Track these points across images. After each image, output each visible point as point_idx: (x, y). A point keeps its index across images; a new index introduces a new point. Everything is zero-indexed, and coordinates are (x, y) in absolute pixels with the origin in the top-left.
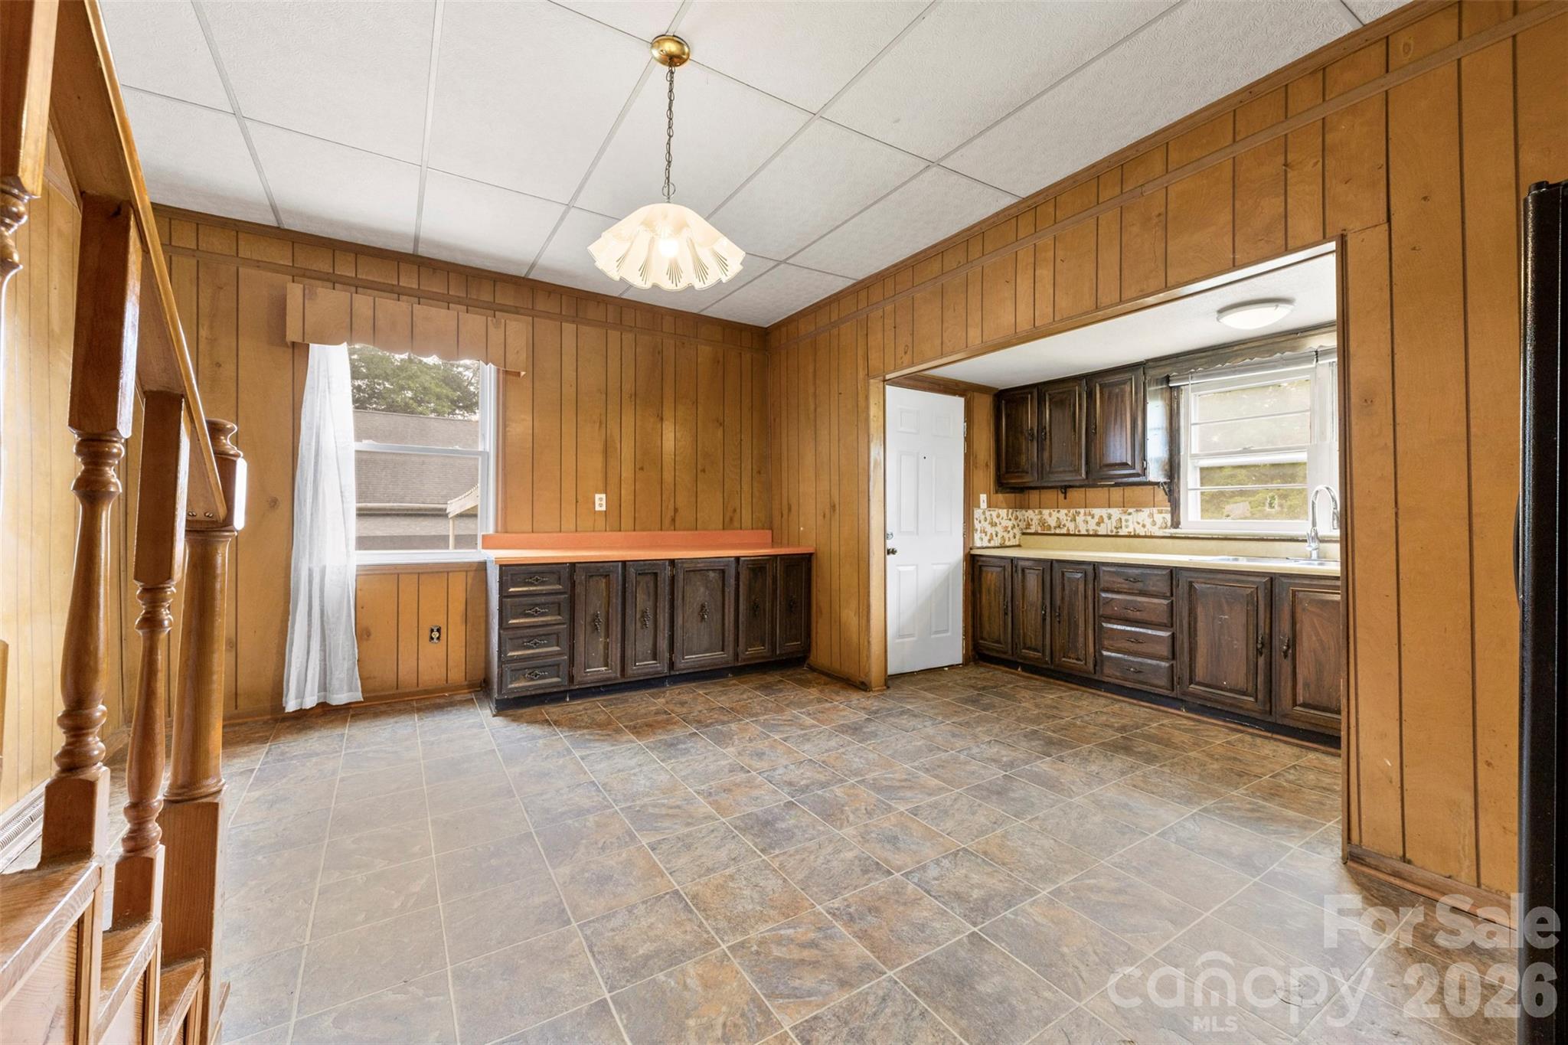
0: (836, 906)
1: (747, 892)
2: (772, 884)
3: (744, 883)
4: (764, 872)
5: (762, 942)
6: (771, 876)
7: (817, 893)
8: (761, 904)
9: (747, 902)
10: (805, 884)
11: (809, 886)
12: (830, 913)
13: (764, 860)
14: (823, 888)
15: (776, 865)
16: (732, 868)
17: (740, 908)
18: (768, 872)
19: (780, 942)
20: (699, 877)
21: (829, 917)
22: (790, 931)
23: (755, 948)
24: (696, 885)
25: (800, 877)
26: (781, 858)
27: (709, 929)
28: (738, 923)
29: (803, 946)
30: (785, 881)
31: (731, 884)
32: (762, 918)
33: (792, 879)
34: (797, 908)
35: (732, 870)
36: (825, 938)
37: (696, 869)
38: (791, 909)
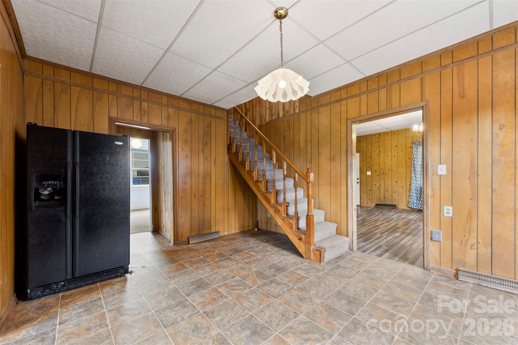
0: (225, 299)
1: (253, 300)
2: (246, 304)
3: (255, 303)
4: (249, 307)
5: (246, 289)
6: (247, 306)
7: (231, 302)
8: (248, 297)
9: (252, 297)
10: (235, 305)
11: (234, 304)
12: (228, 297)
13: (251, 312)
14: (229, 304)
15: (246, 311)
16: (261, 307)
17: (254, 296)
18: (248, 308)
19: (241, 289)
20: (271, 303)
21: (228, 296)
22: (238, 292)
23: (247, 288)
24: (270, 301)
25: (237, 307)
26: (244, 314)
27: (260, 290)
28: (253, 292)
29: (235, 289)
30: (242, 305)
31: (259, 302)
32: (247, 294)
33: (239, 306)
34: (237, 297)
35: (262, 307)
36: (229, 291)
37: (274, 306)
38: (239, 297)
